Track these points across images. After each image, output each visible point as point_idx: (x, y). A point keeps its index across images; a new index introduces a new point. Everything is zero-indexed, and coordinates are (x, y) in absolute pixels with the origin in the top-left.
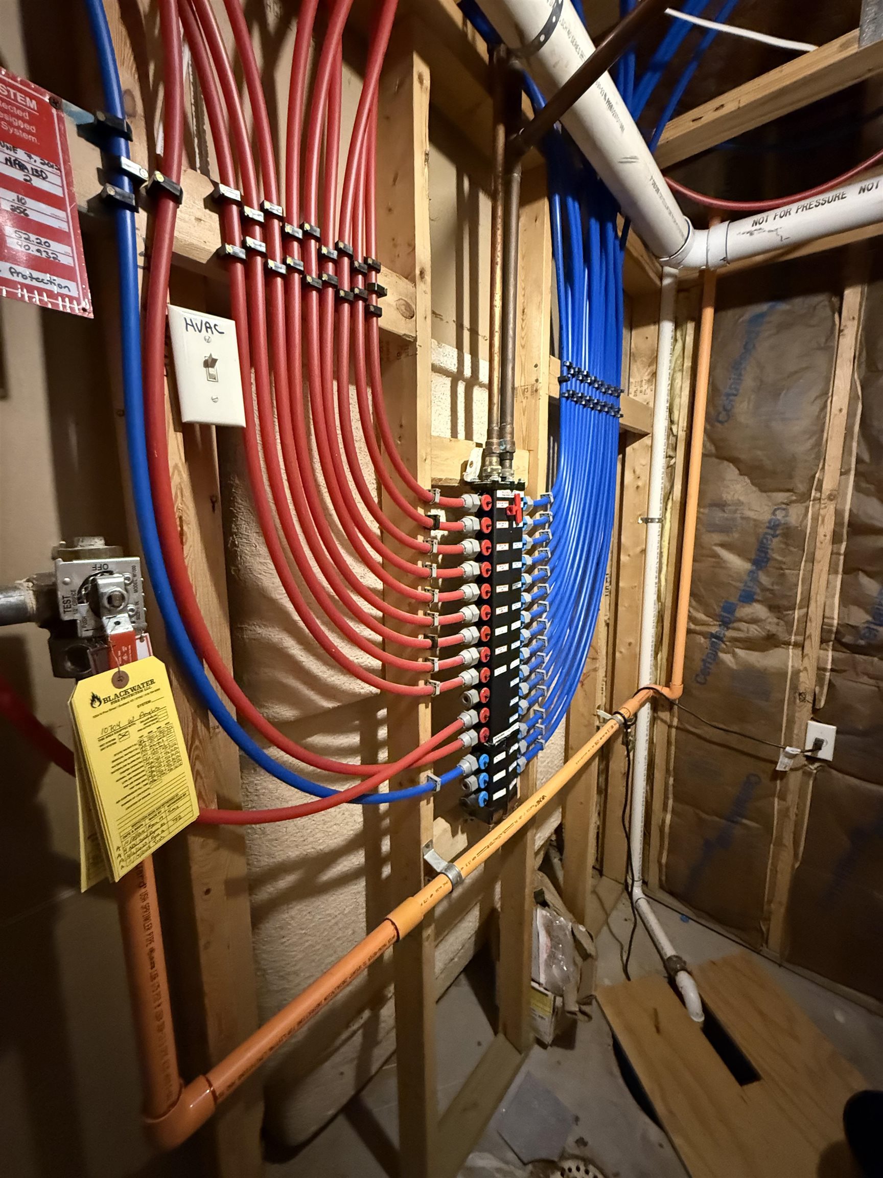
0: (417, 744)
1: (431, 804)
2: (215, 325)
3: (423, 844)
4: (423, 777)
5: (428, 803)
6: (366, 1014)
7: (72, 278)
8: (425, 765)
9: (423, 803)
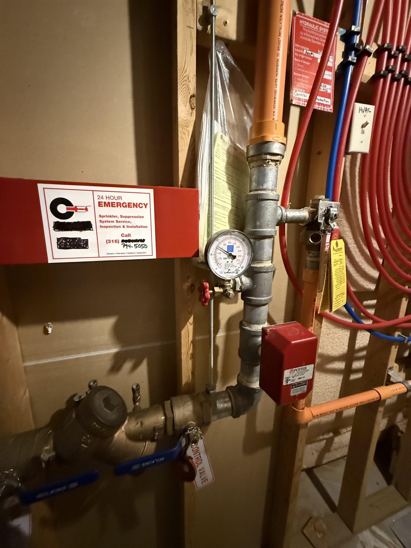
0: (397, 317)
1: (397, 349)
2: (369, 109)
3: (389, 367)
4: (397, 334)
5: (396, 348)
6: (331, 434)
7: (330, 98)
8: (399, 328)
9: (393, 347)
